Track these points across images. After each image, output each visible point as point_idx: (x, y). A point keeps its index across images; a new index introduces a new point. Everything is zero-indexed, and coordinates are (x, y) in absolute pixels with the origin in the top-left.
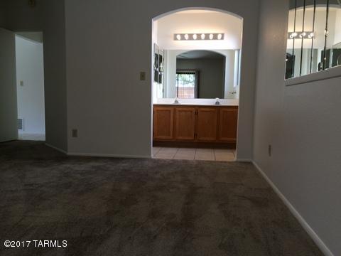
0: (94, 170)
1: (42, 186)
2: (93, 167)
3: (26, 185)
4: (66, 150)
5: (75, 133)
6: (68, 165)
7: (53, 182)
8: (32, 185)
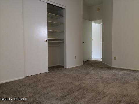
0: (125, 74)
1: (106, 78)
2: (125, 73)
3: (100, 77)
4: (111, 65)
5: (115, 58)
6: (114, 71)
7: (110, 77)
8: (102, 77)
